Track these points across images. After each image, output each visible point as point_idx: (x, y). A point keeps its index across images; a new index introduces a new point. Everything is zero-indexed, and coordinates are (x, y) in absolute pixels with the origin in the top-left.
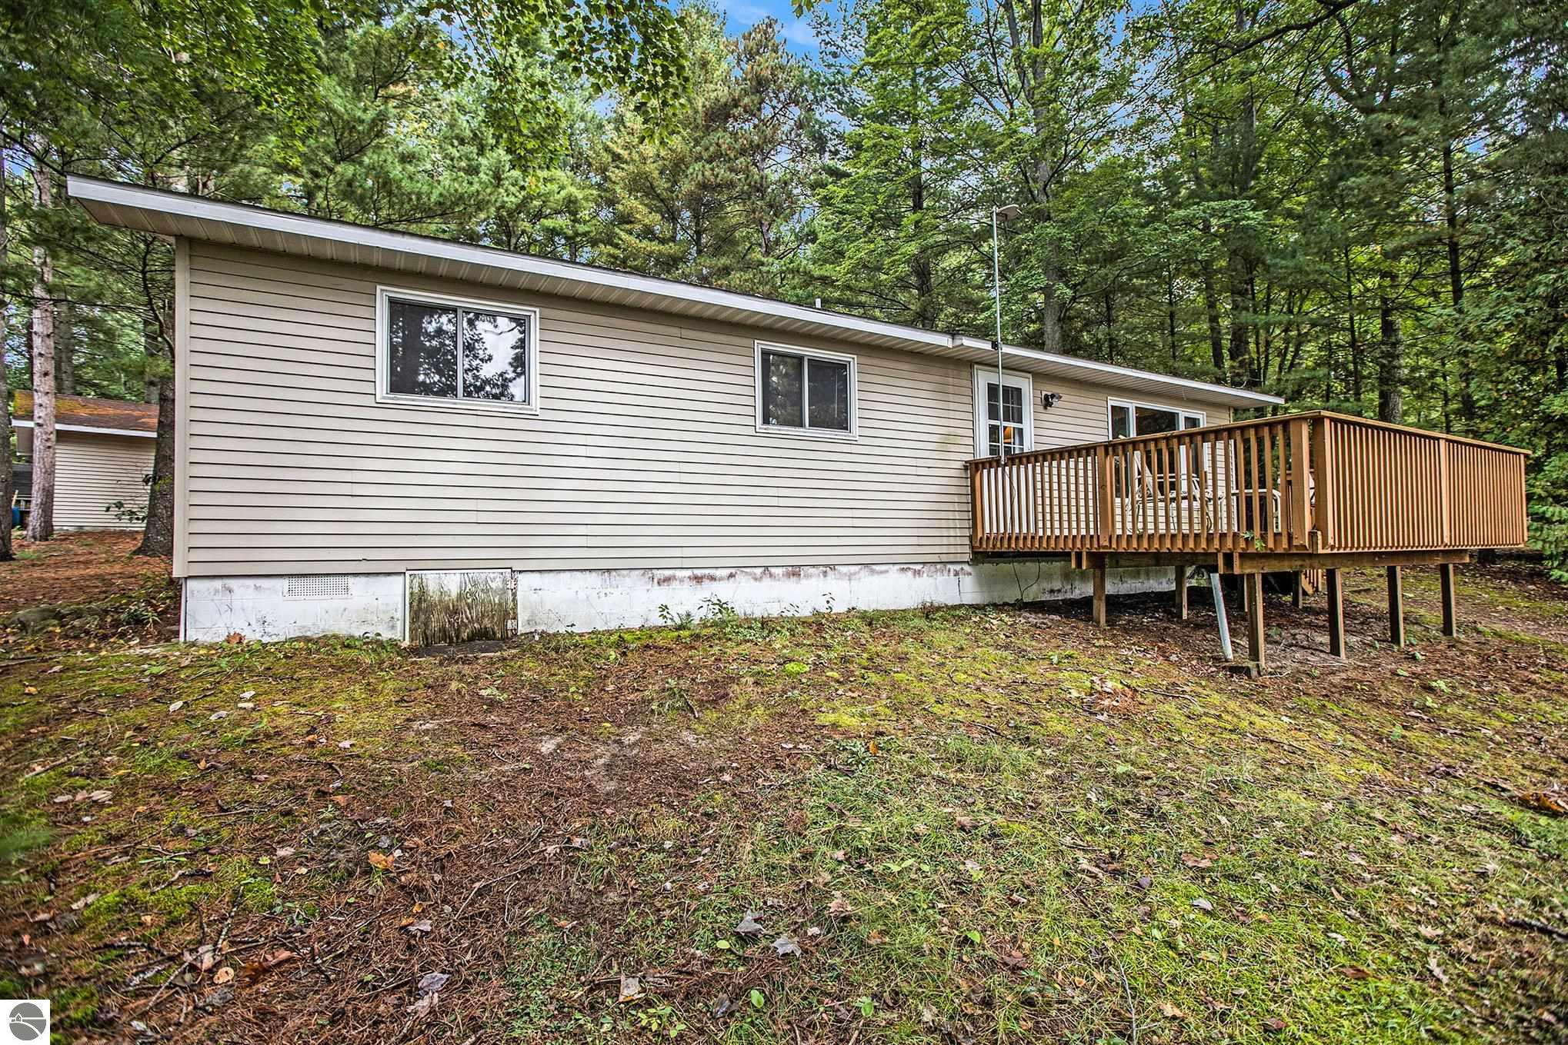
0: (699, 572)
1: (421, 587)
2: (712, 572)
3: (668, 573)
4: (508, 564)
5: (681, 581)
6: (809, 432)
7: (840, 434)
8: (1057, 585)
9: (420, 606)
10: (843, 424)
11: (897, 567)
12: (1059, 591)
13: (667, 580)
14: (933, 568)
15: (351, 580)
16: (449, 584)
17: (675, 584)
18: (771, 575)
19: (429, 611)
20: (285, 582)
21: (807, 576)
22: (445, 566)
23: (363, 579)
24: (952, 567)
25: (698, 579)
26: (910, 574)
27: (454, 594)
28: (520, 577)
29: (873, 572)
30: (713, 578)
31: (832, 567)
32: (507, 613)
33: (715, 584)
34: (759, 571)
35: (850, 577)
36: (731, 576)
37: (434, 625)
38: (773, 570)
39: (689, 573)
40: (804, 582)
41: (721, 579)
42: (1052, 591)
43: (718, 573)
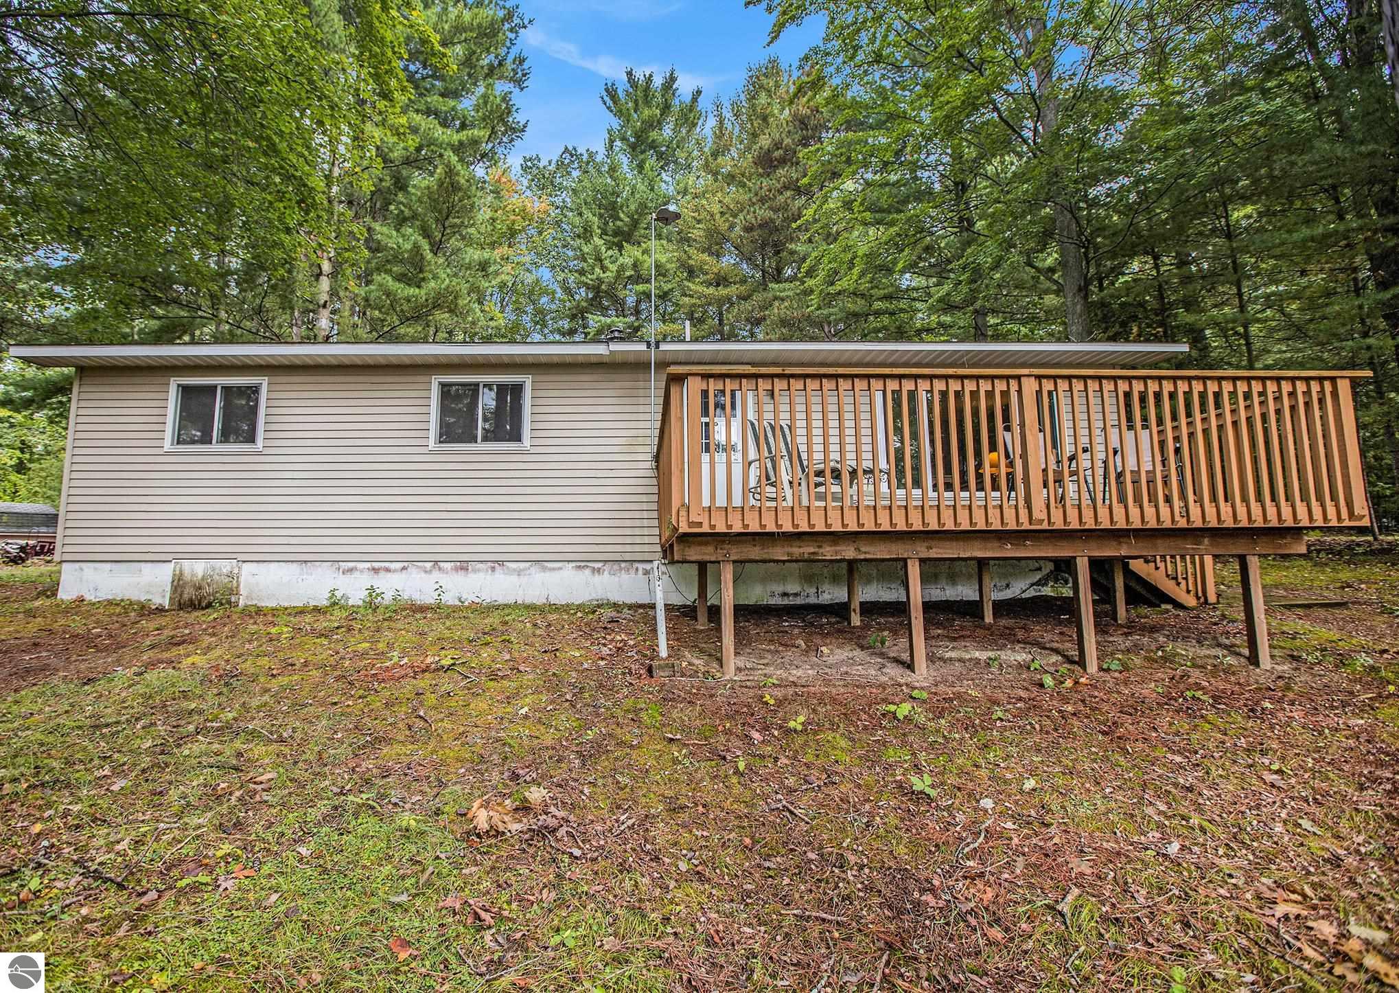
0: (376, 565)
1: (181, 571)
2: (387, 565)
3: (351, 565)
4: (234, 556)
5: (362, 571)
6: (481, 446)
7: (512, 446)
8: (792, 588)
9: (178, 583)
10: (516, 437)
11: (574, 564)
12: (796, 595)
13: (351, 570)
14: (616, 567)
15: (143, 564)
16: (196, 569)
17: (356, 574)
18: (440, 569)
19: (183, 587)
20: (108, 566)
21: (475, 571)
22: (195, 556)
23: (149, 565)
24: (641, 566)
25: (376, 571)
26: (587, 572)
27: (200, 577)
28: (245, 565)
29: (544, 569)
30: (388, 570)
31: (501, 563)
32: (234, 591)
33: (389, 575)
34: (428, 565)
35: (519, 573)
36: (404, 568)
37: (186, 597)
38: (442, 564)
39: (368, 565)
40: (472, 576)
41: (395, 571)
42: (785, 594)
43: (393, 566)
